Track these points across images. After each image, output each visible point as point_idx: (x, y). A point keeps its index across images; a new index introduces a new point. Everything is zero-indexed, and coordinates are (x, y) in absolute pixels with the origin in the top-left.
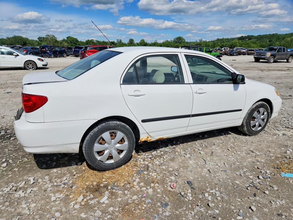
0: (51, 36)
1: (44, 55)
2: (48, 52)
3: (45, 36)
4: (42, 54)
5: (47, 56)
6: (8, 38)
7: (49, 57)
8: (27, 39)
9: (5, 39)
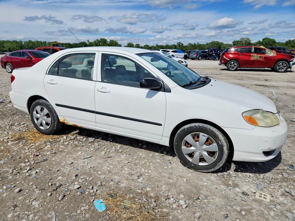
0: (245, 39)
1: (210, 58)
2: (214, 55)
3: (239, 40)
4: (209, 57)
5: (212, 59)
6: (207, 44)
7: (214, 60)
8: (223, 43)
9: (205, 45)
